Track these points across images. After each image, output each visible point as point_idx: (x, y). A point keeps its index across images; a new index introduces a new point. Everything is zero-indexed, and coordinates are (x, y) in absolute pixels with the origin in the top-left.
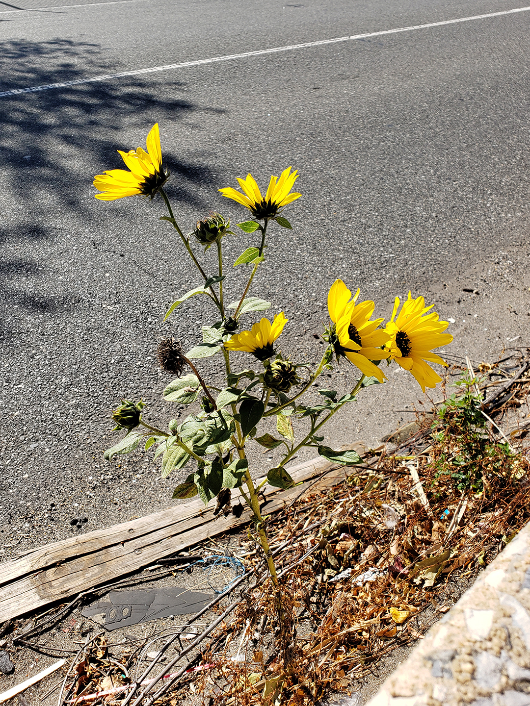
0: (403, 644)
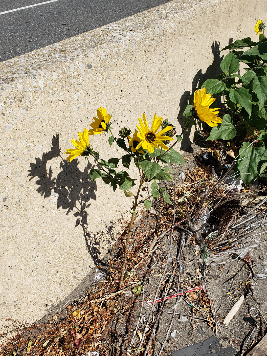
0: (75, 302)
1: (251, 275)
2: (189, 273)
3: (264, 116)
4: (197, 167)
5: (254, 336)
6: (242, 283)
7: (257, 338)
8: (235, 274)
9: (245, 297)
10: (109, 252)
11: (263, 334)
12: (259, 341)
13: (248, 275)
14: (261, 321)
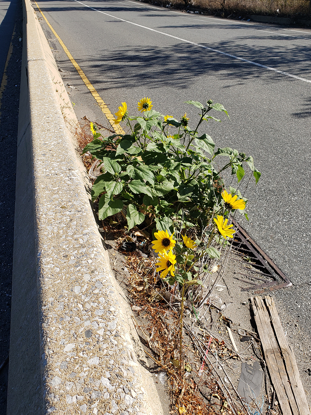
0: (171, 406)
1: (218, 311)
2: (198, 333)
3: (157, 194)
4: (126, 257)
5: (256, 346)
6: (219, 320)
7: (258, 345)
8: (210, 317)
9: (230, 327)
10: (148, 358)
11: (259, 340)
12: (261, 346)
13: (217, 312)
14: (250, 334)
